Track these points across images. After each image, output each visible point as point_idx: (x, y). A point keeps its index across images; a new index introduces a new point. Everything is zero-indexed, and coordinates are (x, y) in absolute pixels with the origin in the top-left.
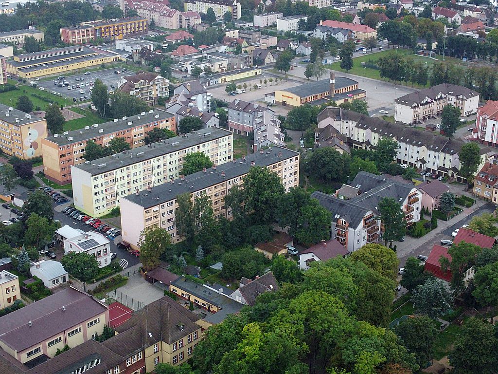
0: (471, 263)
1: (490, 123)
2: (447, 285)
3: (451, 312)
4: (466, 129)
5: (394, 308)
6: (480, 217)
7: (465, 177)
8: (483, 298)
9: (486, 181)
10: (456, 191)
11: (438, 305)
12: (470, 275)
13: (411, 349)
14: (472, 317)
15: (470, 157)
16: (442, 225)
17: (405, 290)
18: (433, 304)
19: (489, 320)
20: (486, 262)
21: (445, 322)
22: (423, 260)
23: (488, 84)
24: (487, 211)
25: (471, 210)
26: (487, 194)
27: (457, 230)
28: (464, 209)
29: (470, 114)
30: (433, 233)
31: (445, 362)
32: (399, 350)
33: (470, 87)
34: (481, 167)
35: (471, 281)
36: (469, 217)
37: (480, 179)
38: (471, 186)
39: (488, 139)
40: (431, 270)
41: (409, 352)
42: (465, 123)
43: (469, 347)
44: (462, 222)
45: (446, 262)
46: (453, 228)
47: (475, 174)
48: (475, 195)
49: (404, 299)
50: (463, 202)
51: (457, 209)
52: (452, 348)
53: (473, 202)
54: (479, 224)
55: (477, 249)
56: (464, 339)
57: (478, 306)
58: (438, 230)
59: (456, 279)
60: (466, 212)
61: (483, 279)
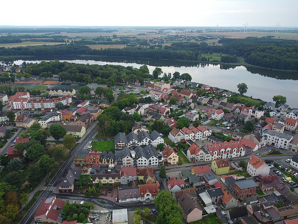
0: (24, 149)
1: (14, 103)
2: (18, 159)
3: (23, 166)
4: (6, 107)
5: (1, 174)
6: (22, 133)
7: (12, 121)
8: (32, 158)
9: (19, 121)
10: (10, 128)
11: (17, 166)
12: (25, 152)
13: (13, 185)
14: (31, 165)
15: (11, 115)
16: (9, 141)
17: (3, 167)
18: (15, 167)
19: (36, 163)
20: (29, 146)
21: (22, 171)
22: (6, 154)
23: (9, 91)
24: (23, 131)
25: (18, 132)
26: (21, 125)
27: (15, 140)
28: (15, 132)
29: (6, 102)
30: (7, 144)
31: (27, 183)
32: (8, 187)
33: (3, 93)
34: (16, 118)
35: (26, 154)
36: (18, 135)
37: (17, 122)
38: (15, 125)
39: (15, 108)
40: (11, 156)
42: (5, 105)
43: (32, 174)
44: (16, 137)
45: (15, 151)
47: (15, 120)
48: (17, 127)
49: (4, 170)
50: (13, 130)
51: (13, 133)
52: (27, 177)
53: (18, 129)
54: (22, 135)
55: (24, 144)
56: (30, 173)
57: (31, 161)
59: (21, 155)
60: (16, 134)
61: (30, 152)
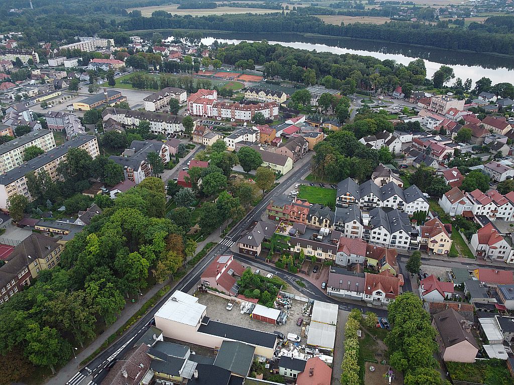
0: (200, 176)
1: (194, 105)
2: (190, 189)
3: (195, 202)
4: (183, 109)
5: (166, 207)
6: (199, 153)
7: (188, 134)
8: (208, 192)
9: (198, 135)
10: (185, 142)
11: (188, 200)
12: (200, 182)
13: (179, 225)
14: (205, 202)
15: (188, 123)
16: (181, 161)
17: (170, 197)
18: (185, 201)
19: (213, 201)
20: (206, 174)
21: (193, 208)
22: (176, 180)
23: (189, 85)
24: (202, 149)
25: (194, 150)
26: (200, 141)
27: (190, 162)
28: (191, 150)
29: (184, 102)
30: (178, 166)
31: (197, 227)
32: (174, 227)
33: (181, 88)
34: (194, 128)
35: (200, 185)
36: (194, 154)
37: (195, 134)
38: (192, 139)
39: (195, 113)
40: (181, 184)
41: (179, 227)
42: (182, 107)
43: (206, 216)
44: (191, 157)
45: (187, 178)
46: (187, 161)
47: (193, 132)
48: (195, 143)
49: (171, 201)
50: (189, 147)
51: (187, 151)
52: (199, 219)
53: (194, 146)
54: (199, 156)
55: (201, 169)
56: (203, 214)
57: (207, 196)
58: (180, 164)
59: (194, 186)
60: (192, 152)
61: (207, 183)
